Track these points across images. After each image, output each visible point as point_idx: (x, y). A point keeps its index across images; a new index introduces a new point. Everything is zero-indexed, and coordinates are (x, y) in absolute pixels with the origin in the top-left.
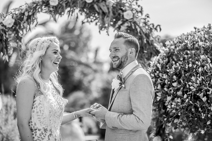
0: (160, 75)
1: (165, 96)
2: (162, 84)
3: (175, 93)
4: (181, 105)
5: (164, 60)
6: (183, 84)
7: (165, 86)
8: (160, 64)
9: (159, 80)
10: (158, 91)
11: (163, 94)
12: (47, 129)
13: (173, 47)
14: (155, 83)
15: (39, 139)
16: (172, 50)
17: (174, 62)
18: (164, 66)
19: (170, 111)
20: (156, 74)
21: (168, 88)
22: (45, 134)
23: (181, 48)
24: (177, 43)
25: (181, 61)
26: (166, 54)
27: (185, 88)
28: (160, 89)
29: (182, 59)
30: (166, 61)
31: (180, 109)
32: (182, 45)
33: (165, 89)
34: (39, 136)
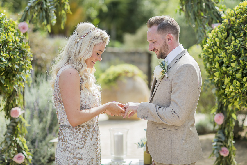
0: (219, 51)
1: (223, 76)
2: (220, 62)
3: (234, 73)
4: (240, 89)
5: (223, 34)
6: (243, 65)
7: (223, 65)
8: (218, 38)
9: (217, 57)
10: (215, 69)
11: (221, 74)
12: (90, 125)
13: (233, 19)
14: (213, 59)
15: (84, 136)
16: (232, 23)
17: (233, 38)
18: (223, 41)
19: (229, 94)
20: (214, 50)
21: (226, 67)
22: (89, 130)
23: (242, 20)
24: (238, 14)
25: (241, 37)
26: (226, 26)
27: (245, 69)
28: (218, 68)
29: (242, 35)
30: (225, 36)
31: (239, 94)
32: (243, 16)
33: (224, 68)
34: (83, 134)
